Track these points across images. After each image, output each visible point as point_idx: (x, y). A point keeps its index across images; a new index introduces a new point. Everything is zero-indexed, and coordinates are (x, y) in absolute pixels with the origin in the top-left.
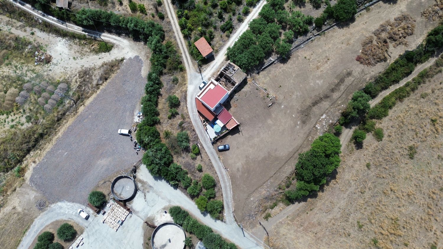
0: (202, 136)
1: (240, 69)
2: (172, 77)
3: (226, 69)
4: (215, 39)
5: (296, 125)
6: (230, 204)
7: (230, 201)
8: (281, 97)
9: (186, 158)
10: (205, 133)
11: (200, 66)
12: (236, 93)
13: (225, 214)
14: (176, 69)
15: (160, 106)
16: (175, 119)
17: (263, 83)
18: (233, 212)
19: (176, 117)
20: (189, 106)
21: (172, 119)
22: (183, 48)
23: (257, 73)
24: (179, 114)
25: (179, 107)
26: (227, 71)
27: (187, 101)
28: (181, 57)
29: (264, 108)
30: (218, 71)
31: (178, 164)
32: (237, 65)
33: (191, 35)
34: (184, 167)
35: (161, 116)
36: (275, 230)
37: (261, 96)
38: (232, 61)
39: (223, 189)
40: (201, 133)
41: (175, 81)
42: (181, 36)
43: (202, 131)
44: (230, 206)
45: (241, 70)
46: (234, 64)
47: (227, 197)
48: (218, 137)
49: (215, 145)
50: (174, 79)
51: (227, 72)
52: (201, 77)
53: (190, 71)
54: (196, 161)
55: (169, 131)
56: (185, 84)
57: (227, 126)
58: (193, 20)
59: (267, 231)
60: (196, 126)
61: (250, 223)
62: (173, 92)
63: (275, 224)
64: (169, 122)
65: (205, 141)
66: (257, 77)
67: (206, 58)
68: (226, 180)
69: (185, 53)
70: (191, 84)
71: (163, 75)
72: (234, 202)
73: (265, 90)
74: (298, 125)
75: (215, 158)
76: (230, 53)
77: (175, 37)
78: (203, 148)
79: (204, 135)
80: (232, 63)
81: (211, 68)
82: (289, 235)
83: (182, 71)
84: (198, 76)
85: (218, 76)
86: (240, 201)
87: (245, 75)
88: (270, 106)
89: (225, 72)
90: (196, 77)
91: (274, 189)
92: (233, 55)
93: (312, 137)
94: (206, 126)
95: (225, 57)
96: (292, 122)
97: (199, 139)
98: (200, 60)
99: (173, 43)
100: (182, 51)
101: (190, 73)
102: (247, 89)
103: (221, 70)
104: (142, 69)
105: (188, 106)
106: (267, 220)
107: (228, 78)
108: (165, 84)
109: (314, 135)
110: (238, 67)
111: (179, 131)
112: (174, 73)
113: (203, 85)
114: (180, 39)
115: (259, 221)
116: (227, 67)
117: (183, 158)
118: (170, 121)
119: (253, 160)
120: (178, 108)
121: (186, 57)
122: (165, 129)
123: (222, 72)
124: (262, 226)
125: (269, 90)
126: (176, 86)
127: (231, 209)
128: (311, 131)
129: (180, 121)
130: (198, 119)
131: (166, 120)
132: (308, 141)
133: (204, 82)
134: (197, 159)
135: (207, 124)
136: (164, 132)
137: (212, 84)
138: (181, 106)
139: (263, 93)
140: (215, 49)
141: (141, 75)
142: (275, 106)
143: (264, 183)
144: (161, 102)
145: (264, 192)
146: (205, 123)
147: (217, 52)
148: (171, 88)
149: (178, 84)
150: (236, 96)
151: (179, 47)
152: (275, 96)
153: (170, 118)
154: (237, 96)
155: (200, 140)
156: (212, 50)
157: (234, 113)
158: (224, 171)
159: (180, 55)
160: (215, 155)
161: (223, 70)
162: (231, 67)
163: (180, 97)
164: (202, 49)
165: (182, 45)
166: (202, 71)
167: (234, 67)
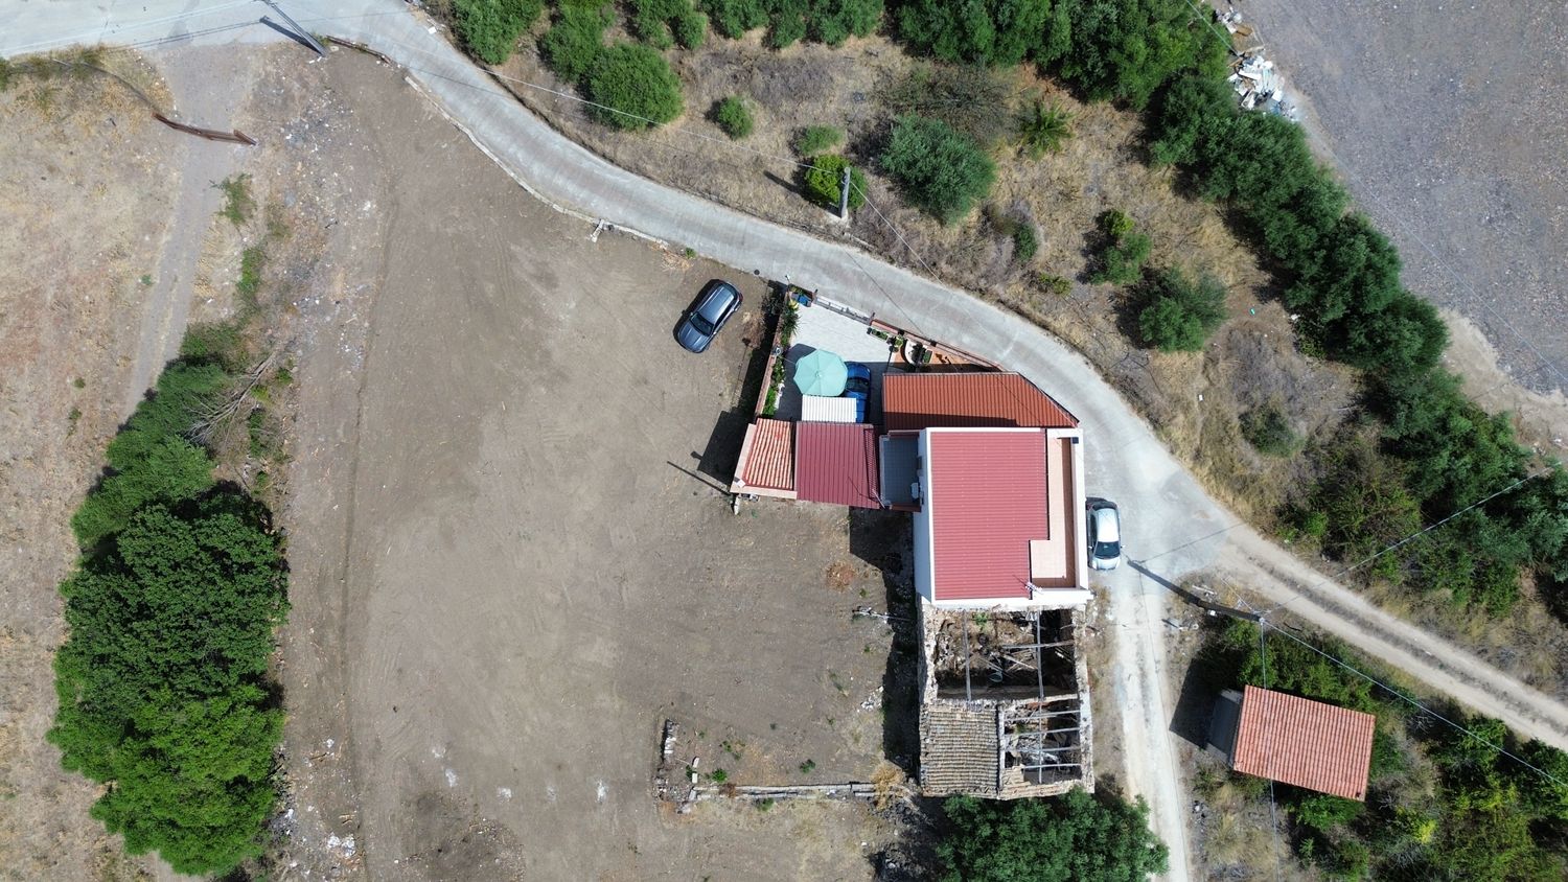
0: (866, 281)
1: (992, 795)
2: (1301, 429)
3: (1064, 723)
4: (1279, 846)
5: (457, 756)
6: (451, 97)
7: (464, 108)
8: (653, 832)
9: (847, 107)
10: (862, 306)
11: (1218, 621)
12: (896, 645)
13: (432, 30)
14: (1328, 494)
15: (1214, 232)
16: (1077, 240)
17: (803, 830)
18: (405, 72)
19: (1085, 253)
20: (1072, 365)
21: (1094, 226)
22: (1397, 641)
23: (882, 855)
24: (1084, 278)
25: (1114, 317)
26: (1052, 723)
27: (1106, 378)
28: (1363, 580)
29: (683, 697)
30: (1094, 682)
31: (852, 45)
32: (1025, 803)
33: (1431, 752)
34: (813, 59)
35: (1165, 191)
36: (155, 175)
37: (753, 749)
38: (1075, 802)
39: (539, 128)
40: (884, 290)
41: (1265, 431)
42: (1472, 700)
43: (887, 305)
44: (441, 88)
45: (980, 794)
46: (1048, 790)
47: (490, 111)
48: (778, 338)
49: (763, 291)
50: (1281, 428)
51: (1047, 715)
52: (1156, 567)
53: (1242, 550)
54: (783, 139)
55: (1048, 157)
56: (1198, 456)
57: (783, 427)
58: (1501, 848)
59: (186, 136)
60: (940, 298)
61: (288, 98)
62: (1222, 365)
63: (175, 198)
64: (1095, 194)
65: (831, 269)
66: (864, 832)
67: (1231, 695)
68: (560, 181)
69: (1365, 625)
70: (1171, 486)
71: (1361, 402)
72: (437, 118)
73: (763, 803)
74: (444, 761)
75: (708, 232)
76: (1125, 839)
77: (1502, 662)
78: (807, 228)
79: (859, 295)
80: (1063, 787)
81: (1150, 665)
82: (76, 206)
83: (1280, 513)
84: (1173, 561)
85: (1069, 652)
86: (419, 149)
87: (936, 790)
88: (665, 735)
89: (1053, 706)
90: (1179, 546)
91: (305, 346)
92: (1102, 837)
93: (330, 763)
94: (893, 341)
95: (1134, 788)
96: (488, 750)
97: (864, 249)
98: (1248, 649)
99: (1481, 617)
100: (1384, 618)
101: (1230, 542)
102: (860, 719)
103: (1086, 697)
104: (1489, 347)
105: (1078, 358)
106: (226, 185)
107: (1012, 690)
108: (1306, 367)
109: (328, 785)
110: (1007, 795)
111: (1001, 200)
112: (1317, 465)
113: (1107, 533)
114: (1466, 678)
115: (262, 143)
116: (1071, 739)
117: (857, 97)
118: (1094, 208)
119: (516, 392)
120: (1117, 309)
121: (1334, 607)
122: (1080, 147)
123: (1072, 687)
124: (225, 138)
125: (741, 818)
126: (1233, 410)
127: (423, 77)
128: (356, 787)
129: (1045, 249)
130: (966, 339)
131: (1115, 193)
132: (332, 725)
133: (1112, 550)
134: (787, 152)
135: (895, 358)
136: (1068, 124)
137: (1060, 571)
138: (1112, 328)
139: (757, 777)
140: (1226, 793)
141: (1463, 313)
142: (638, 757)
143: (372, 331)
144: (1233, 258)
145: (338, 288)
146: (909, 349)
147: (1201, 786)
148: (1248, 370)
149: (1236, 422)
150: (879, 631)
151: (1424, 624)
152: (687, 809)
153: (1107, 223)
154: (874, 634)
155: (854, 251)
156: (1238, 767)
157: (812, 535)
158: (609, 212)
159: (1382, 588)
160: (718, 246)
161: (1076, 704)
162: (1047, 761)
163: (1159, 370)
164: (1303, 724)
165: (1418, 652)
166: (1179, 607)
167: (1030, 776)
